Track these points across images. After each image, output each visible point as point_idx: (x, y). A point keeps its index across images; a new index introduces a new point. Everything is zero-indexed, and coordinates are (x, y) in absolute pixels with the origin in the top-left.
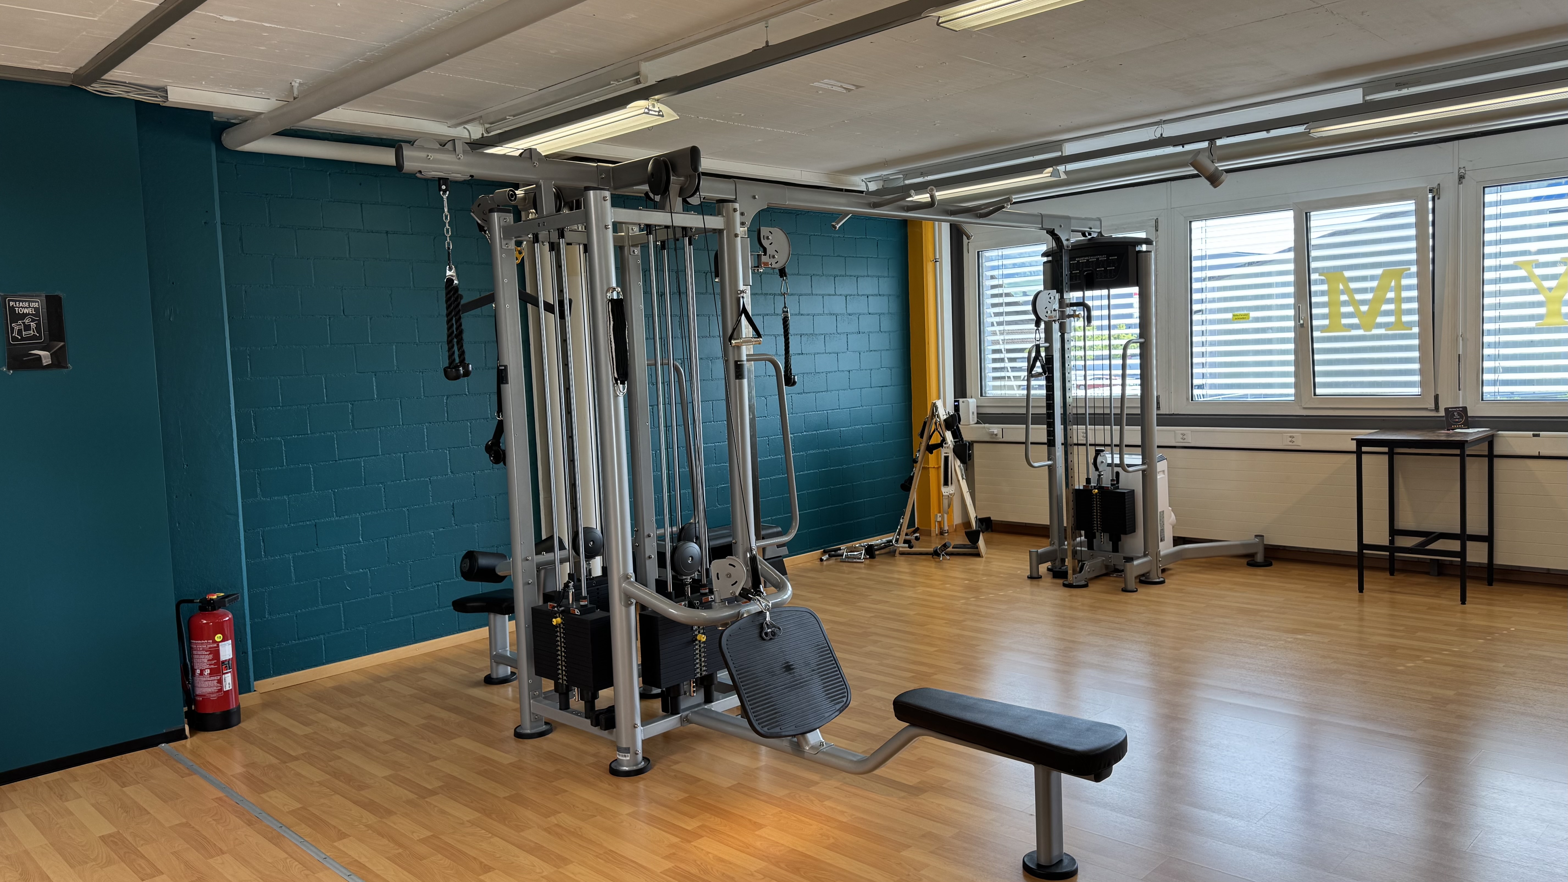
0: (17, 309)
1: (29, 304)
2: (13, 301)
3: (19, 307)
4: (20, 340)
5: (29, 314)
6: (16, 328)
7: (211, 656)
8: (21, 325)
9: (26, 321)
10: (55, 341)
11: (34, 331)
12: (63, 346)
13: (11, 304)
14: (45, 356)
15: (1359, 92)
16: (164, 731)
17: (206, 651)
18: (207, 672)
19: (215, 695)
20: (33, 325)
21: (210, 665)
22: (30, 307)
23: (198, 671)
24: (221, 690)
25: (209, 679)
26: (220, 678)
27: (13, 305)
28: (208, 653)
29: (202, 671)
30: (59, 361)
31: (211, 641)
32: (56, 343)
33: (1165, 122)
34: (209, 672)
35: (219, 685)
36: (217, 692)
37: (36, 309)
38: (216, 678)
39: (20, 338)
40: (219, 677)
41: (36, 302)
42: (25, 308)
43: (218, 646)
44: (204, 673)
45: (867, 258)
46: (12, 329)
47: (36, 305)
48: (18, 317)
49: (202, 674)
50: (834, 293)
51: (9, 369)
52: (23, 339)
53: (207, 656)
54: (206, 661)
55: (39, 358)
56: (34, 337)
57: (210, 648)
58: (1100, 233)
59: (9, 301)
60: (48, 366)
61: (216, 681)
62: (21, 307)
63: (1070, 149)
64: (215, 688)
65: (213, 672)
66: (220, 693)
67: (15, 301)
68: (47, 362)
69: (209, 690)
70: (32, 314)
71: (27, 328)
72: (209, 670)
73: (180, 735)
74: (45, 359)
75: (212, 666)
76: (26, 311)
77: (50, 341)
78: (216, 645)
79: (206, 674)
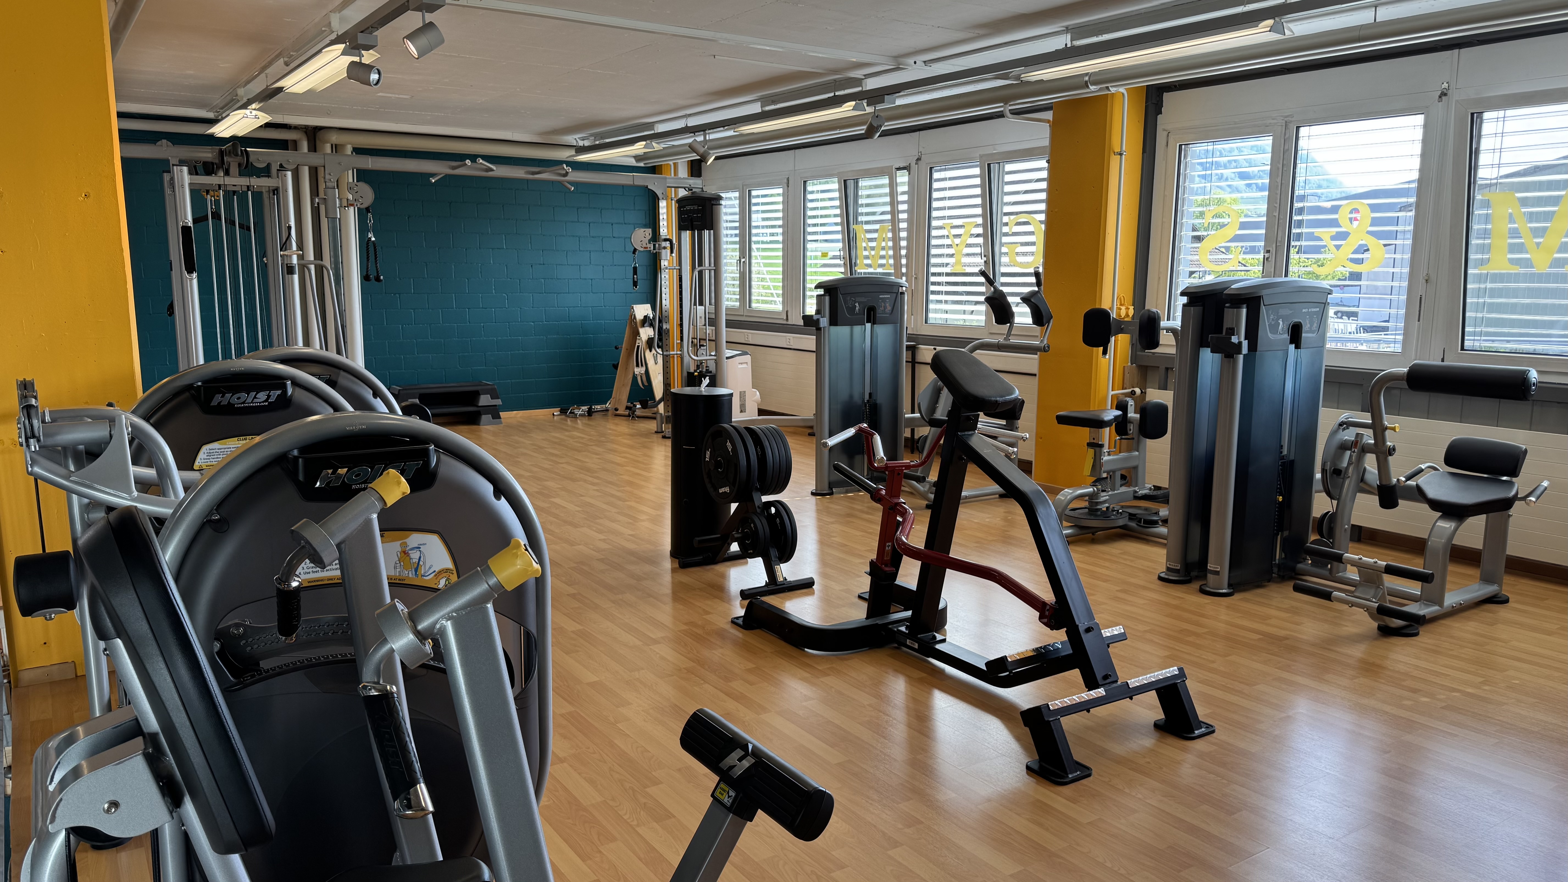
15: (759, 104)
33: (690, 115)
45: (612, 195)
50: (577, 220)
58: (702, 188)
63: (661, 128)
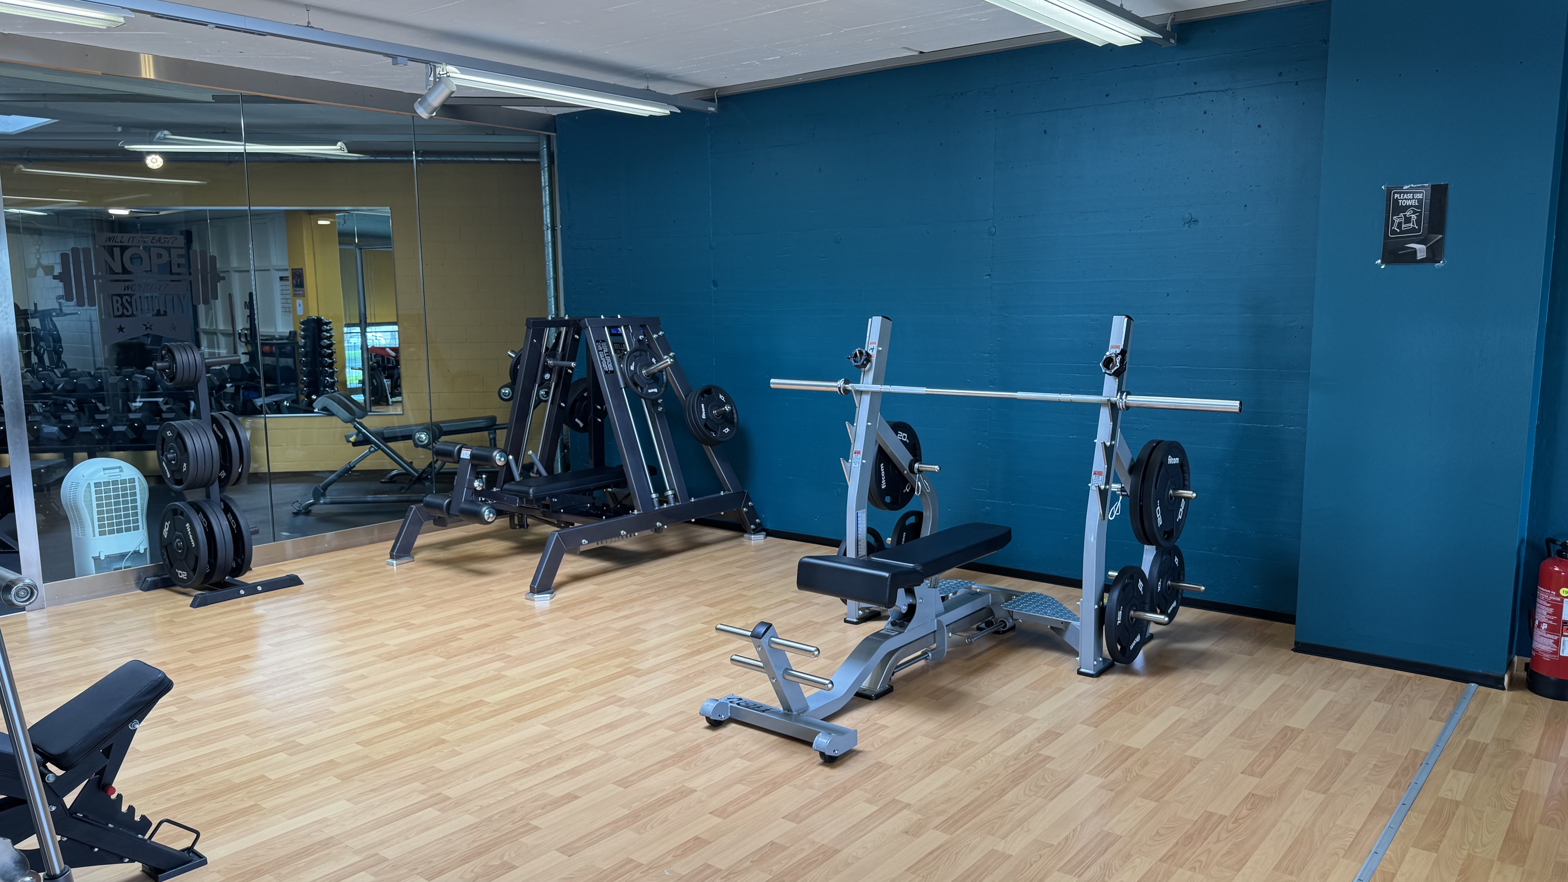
0: (1400, 201)
1: (1413, 195)
2: (1397, 193)
3: (1403, 200)
4: (1399, 233)
5: (1412, 206)
6: (1397, 220)
7: (1551, 610)
8: (1402, 217)
9: (1408, 214)
10: (1433, 233)
11: (1413, 224)
12: (1442, 238)
13: (1396, 196)
14: (1421, 250)
16: (1480, 671)
17: (1548, 603)
18: (1544, 626)
19: (1547, 656)
20: (1414, 217)
21: (1549, 619)
22: (1414, 199)
23: (1537, 622)
24: (1556, 653)
25: (1545, 635)
26: (1558, 639)
27: (1397, 198)
28: (1549, 605)
29: (1540, 623)
30: (1434, 255)
31: (1554, 593)
32: (1434, 235)
34: (1546, 627)
35: (1554, 645)
36: (1551, 653)
37: (1420, 201)
38: (1552, 637)
39: (1398, 231)
40: (1556, 638)
41: (1420, 193)
42: (1408, 199)
43: (1562, 601)
44: (1541, 626)
46: (1393, 222)
47: (1419, 196)
48: (1399, 209)
49: (1539, 626)
51: (1382, 263)
52: (1402, 232)
53: (1547, 609)
54: (1545, 613)
55: (1415, 251)
56: (1413, 230)
57: (1552, 600)
59: (1395, 193)
60: (1422, 261)
61: (1553, 641)
62: (1406, 199)
64: (1550, 648)
65: (1551, 629)
66: (1555, 656)
67: (1400, 193)
68: (1421, 256)
69: (1544, 648)
70: (1414, 206)
71: (1408, 220)
72: (1546, 625)
73: (1497, 683)
74: (1420, 253)
75: (1551, 622)
76: (1409, 203)
77: (1428, 234)
78: (1559, 599)
79: (1543, 628)
